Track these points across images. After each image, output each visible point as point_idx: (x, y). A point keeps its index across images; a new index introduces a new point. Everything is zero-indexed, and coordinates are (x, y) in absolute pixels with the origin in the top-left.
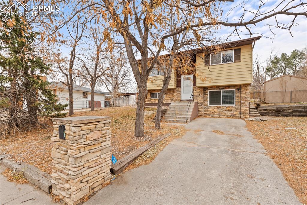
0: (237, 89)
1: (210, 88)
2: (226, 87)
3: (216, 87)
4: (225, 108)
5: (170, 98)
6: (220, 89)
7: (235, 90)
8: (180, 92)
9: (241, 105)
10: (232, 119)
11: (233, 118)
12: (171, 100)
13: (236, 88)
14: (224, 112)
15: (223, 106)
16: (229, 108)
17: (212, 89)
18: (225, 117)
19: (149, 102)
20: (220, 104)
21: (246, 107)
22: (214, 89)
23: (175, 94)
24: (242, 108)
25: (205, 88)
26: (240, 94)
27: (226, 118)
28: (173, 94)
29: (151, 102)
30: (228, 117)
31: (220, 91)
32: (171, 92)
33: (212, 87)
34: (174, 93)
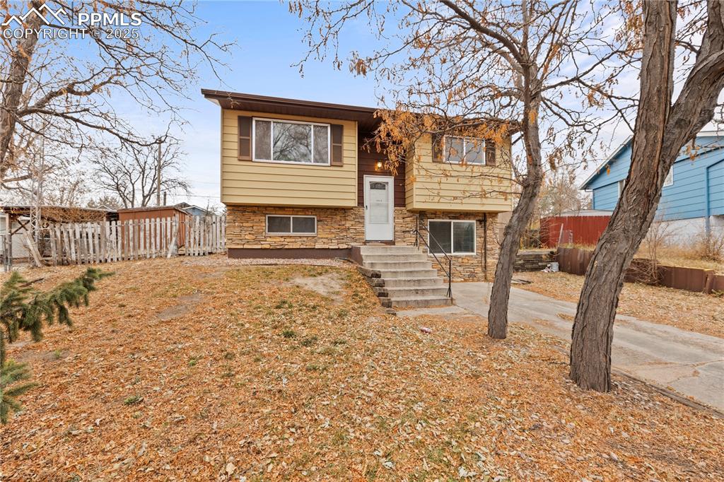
0: (479, 220)
1: (432, 214)
2: (461, 214)
3: (443, 213)
4: (460, 260)
5: (334, 236)
6: (450, 219)
7: (475, 221)
8: (363, 218)
9: (485, 253)
10: (473, 283)
11: (473, 281)
12: (336, 241)
13: (477, 219)
14: (458, 268)
15: (455, 257)
16: (467, 261)
17: (436, 217)
18: (459, 280)
19: (259, 247)
20: (450, 252)
21: (494, 258)
22: (439, 218)
23: (348, 224)
24: (488, 260)
25: (422, 214)
26: (483, 231)
27: (461, 281)
28: (343, 223)
29: (268, 246)
30: (465, 281)
31: (450, 223)
32: (338, 218)
33: (435, 213)
34: (346, 220)
